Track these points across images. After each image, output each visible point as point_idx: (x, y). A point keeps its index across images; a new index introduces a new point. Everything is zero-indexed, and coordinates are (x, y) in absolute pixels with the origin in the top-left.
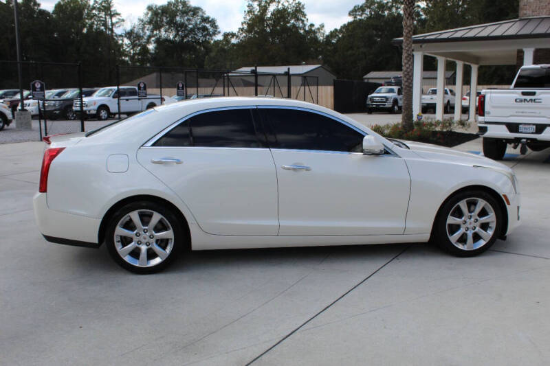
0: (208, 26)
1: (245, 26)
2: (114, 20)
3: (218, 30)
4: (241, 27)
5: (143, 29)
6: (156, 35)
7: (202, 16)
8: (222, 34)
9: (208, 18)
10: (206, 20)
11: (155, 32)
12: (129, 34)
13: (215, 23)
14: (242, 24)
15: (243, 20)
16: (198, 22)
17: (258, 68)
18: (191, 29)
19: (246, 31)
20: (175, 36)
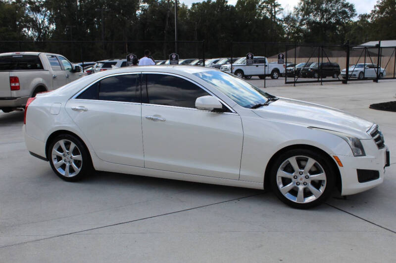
0: (347, 10)
1: (378, 9)
2: (277, 9)
3: (355, 13)
4: (374, 9)
5: (297, 15)
6: (307, 19)
7: (342, 3)
8: (358, 15)
9: (348, 4)
10: (346, 6)
11: (306, 17)
12: (287, 19)
13: (353, 8)
14: (375, 7)
15: (376, 4)
16: (339, 8)
17: (381, 42)
18: (334, 13)
19: (378, 12)
20: (321, 19)
